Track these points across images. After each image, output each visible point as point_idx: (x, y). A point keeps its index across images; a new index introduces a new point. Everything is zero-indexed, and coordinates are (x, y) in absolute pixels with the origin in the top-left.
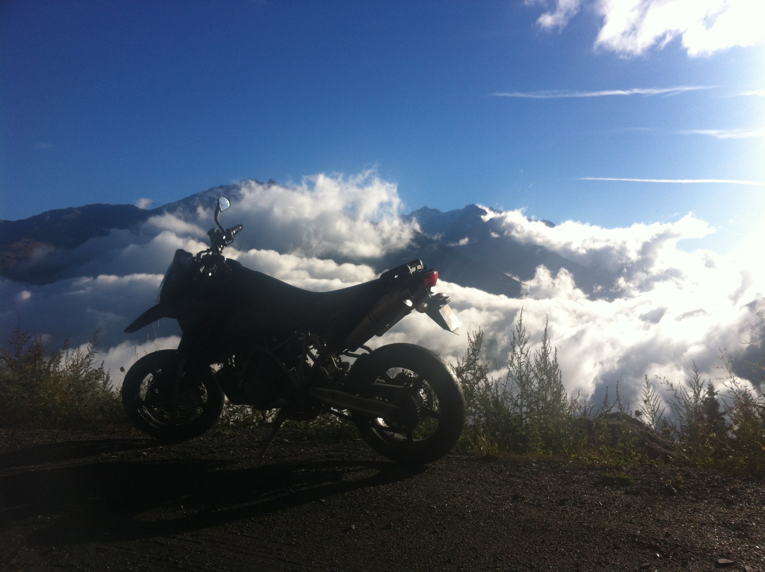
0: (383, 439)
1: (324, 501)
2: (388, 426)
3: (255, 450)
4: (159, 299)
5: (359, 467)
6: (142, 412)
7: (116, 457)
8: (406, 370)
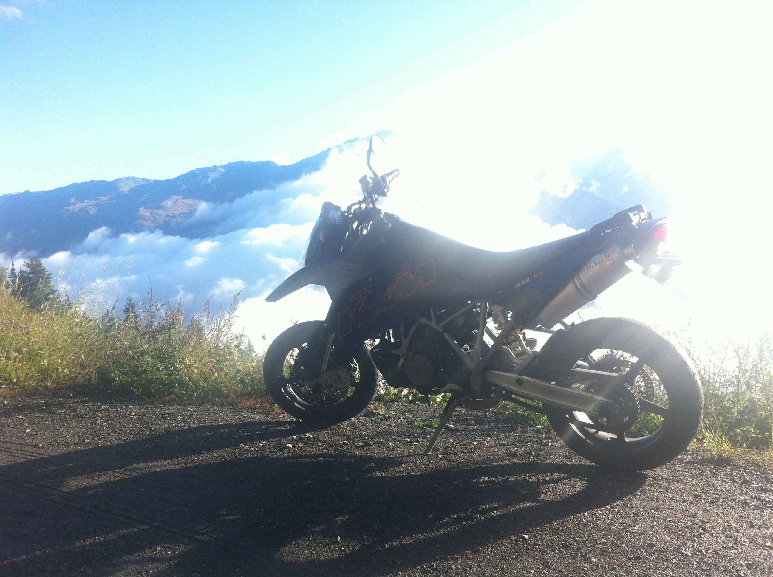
0: (584, 438)
1: (527, 537)
2: (593, 423)
3: (419, 442)
4: (304, 262)
5: (556, 475)
6: (287, 391)
7: (256, 449)
8: (615, 351)
